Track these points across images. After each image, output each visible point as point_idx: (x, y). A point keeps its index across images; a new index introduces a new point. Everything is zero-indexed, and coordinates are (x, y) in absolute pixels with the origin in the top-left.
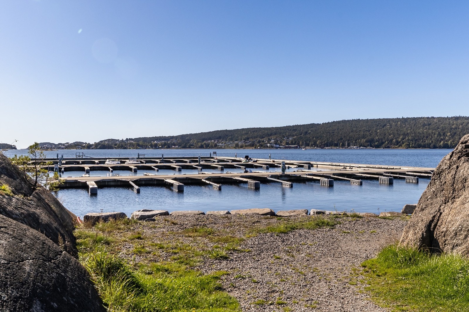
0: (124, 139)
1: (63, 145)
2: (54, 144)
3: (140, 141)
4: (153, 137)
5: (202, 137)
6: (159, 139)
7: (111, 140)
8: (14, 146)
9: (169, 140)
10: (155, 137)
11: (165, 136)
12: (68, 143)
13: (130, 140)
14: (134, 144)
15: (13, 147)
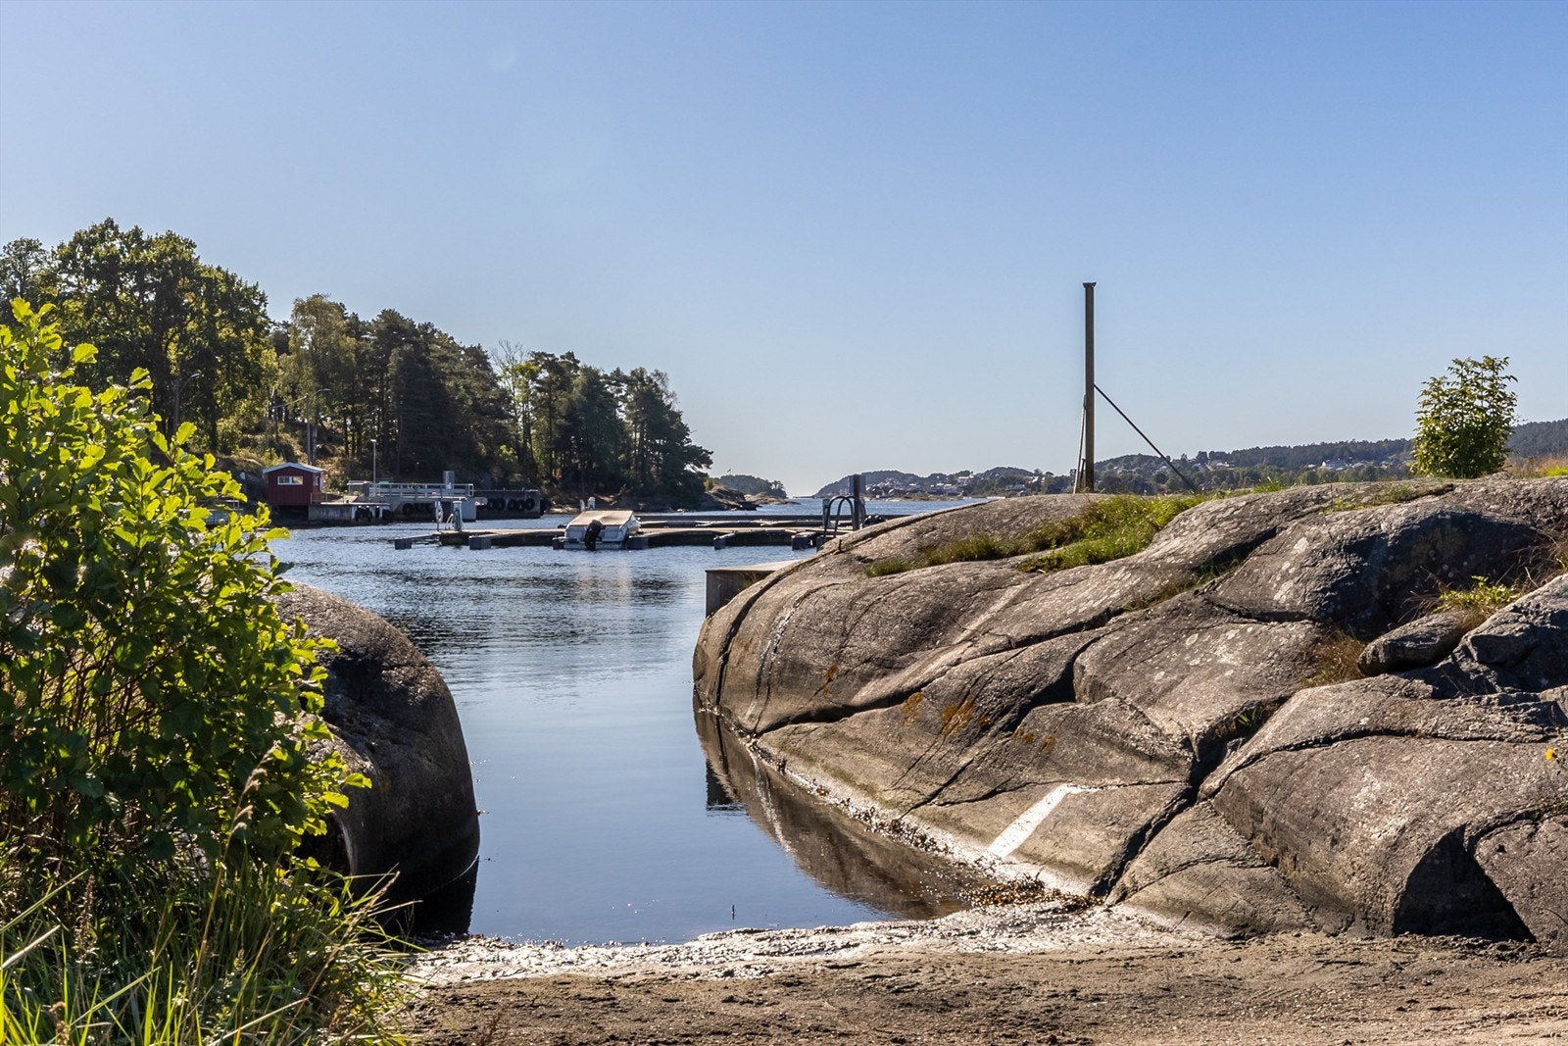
0: (1192, 456)
1: (952, 479)
2: (915, 478)
3: (1257, 462)
4: (1313, 446)
5: (1535, 441)
6: (1337, 454)
7: (1135, 460)
8: (776, 483)
9: (1386, 459)
10: (1323, 444)
11: (1365, 443)
12: (967, 473)
13: (1217, 458)
14: (1235, 476)
15: (773, 487)
